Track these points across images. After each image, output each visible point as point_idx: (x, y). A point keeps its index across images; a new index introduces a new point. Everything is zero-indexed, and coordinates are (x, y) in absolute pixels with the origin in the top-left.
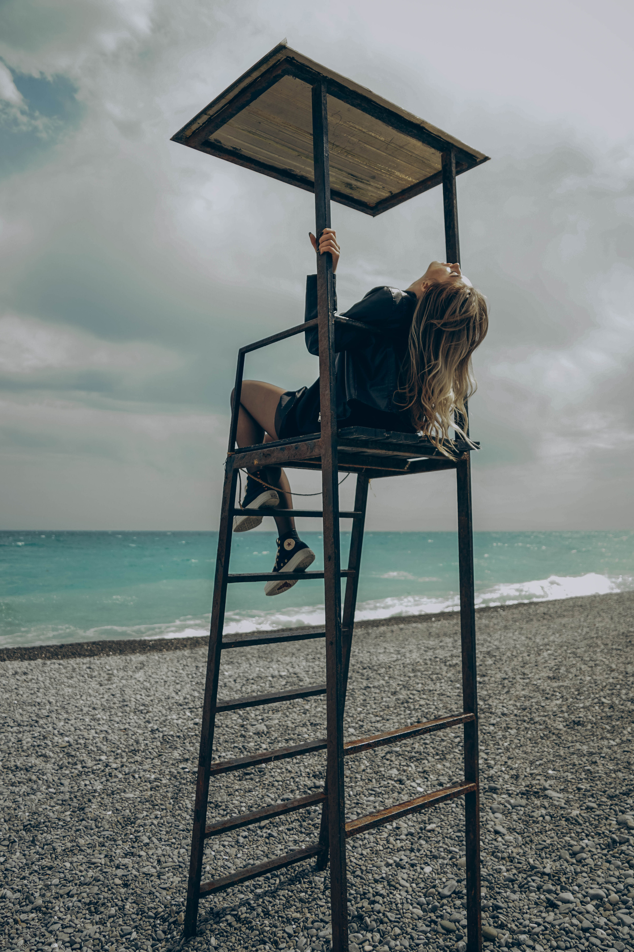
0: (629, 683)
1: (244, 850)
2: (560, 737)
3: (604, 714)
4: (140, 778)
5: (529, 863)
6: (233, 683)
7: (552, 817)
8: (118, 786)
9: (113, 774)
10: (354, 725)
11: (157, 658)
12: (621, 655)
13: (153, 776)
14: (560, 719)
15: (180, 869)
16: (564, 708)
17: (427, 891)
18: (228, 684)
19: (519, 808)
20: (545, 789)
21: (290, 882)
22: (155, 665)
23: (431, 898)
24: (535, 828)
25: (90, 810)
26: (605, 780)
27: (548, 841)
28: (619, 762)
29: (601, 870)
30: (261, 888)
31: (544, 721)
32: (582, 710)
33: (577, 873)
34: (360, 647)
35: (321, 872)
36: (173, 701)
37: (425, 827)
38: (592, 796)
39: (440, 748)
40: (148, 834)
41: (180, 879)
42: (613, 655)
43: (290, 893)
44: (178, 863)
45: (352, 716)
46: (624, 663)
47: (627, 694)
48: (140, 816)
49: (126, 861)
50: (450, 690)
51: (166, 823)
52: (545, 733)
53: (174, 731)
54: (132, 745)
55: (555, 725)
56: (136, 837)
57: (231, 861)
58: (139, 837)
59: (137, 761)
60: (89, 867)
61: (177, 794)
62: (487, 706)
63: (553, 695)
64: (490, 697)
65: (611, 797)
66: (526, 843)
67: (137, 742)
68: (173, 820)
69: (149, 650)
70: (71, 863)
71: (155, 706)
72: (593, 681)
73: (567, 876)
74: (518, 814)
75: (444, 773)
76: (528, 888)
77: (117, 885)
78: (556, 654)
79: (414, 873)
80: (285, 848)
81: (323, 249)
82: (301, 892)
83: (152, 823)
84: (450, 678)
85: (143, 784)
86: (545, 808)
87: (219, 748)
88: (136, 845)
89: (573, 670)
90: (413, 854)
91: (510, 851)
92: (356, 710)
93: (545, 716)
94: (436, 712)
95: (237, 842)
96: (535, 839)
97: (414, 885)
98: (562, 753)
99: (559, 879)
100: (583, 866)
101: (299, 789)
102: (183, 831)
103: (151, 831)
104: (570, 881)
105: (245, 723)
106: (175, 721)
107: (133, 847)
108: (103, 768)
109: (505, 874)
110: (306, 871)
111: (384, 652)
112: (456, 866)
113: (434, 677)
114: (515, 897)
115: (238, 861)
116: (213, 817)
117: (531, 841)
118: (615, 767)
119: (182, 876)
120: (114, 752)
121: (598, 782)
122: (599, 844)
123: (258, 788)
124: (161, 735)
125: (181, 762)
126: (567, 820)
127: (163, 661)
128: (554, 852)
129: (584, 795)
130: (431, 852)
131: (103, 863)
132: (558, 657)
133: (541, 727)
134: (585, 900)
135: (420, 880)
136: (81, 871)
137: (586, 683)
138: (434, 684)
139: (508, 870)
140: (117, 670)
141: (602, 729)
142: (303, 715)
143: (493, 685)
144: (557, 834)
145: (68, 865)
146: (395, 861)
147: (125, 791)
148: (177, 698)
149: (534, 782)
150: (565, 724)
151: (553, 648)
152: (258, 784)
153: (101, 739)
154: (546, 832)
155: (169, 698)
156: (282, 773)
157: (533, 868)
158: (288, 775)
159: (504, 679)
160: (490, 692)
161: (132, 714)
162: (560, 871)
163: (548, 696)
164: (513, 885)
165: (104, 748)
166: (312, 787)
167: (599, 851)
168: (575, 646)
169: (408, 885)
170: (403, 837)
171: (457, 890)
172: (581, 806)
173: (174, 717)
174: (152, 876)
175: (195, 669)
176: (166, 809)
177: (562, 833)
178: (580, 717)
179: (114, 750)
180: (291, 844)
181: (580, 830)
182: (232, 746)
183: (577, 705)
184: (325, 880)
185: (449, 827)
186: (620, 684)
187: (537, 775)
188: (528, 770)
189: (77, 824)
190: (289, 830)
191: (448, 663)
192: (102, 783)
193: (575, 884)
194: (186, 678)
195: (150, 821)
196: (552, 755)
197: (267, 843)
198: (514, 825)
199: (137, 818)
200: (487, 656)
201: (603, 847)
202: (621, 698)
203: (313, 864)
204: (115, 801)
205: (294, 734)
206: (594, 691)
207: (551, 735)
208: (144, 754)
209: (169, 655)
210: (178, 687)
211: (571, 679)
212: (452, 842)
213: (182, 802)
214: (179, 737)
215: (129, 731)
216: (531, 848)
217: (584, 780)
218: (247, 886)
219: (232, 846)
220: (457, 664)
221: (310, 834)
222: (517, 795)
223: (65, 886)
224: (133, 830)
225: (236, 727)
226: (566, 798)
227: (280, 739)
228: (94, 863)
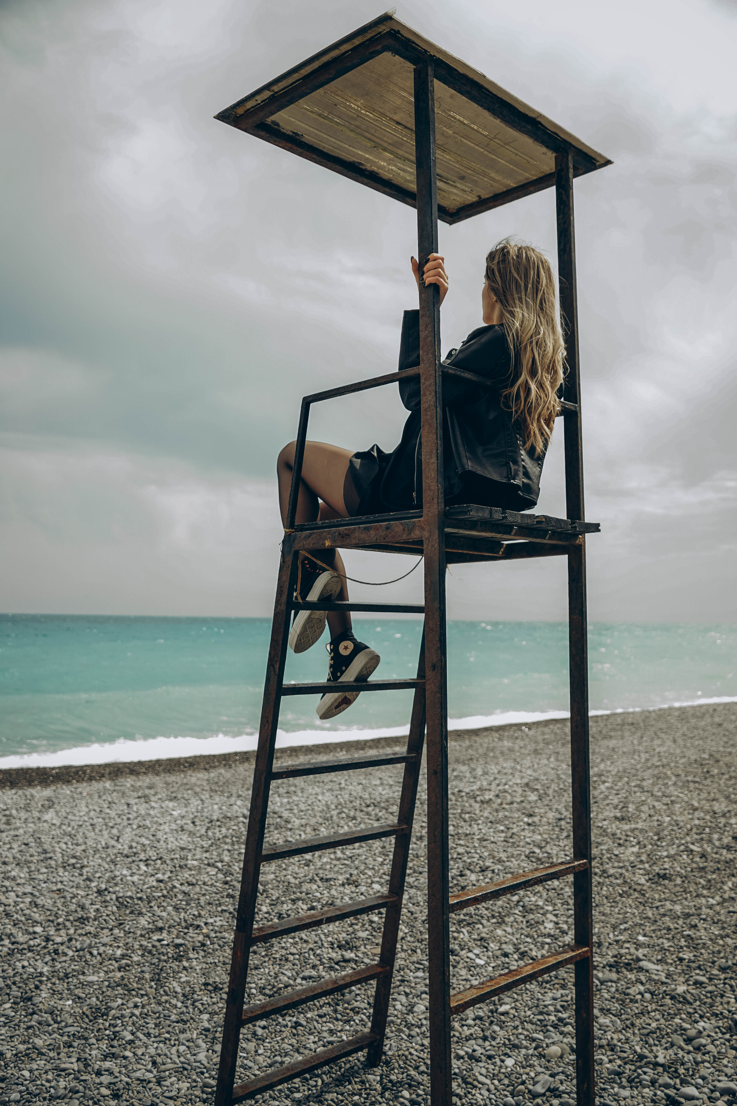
0: (720, 825)
1: (265, 1044)
2: (644, 895)
3: (695, 865)
4: (100, 954)
5: (636, 1052)
6: (192, 825)
7: (652, 994)
8: (73, 967)
9: (60, 951)
10: (377, 879)
11: (68, 792)
12: (701, 790)
13: (119, 952)
14: (641, 872)
15: (185, 1072)
16: (644, 858)
17: (514, 1089)
18: (185, 827)
19: (609, 984)
20: (639, 960)
21: (337, 1083)
22: (69, 802)
23: (521, 1097)
24: (634, 1008)
25: (41, 999)
26: (711, 947)
27: (654, 1025)
28: (725, 925)
29: (726, 1059)
30: (299, 1092)
31: (621, 874)
32: (666, 859)
33: (697, 1063)
34: (347, 777)
35: (375, 1069)
36: (115, 851)
37: (497, 1009)
38: (699, 968)
39: (495, 908)
40: (130, 1028)
41: (189, 1085)
42: (691, 789)
43: (340, 1097)
44: (180, 1065)
45: (373, 869)
46: (708, 800)
47: (720, 839)
48: (114, 1005)
49: (107, 1064)
50: (492, 834)
51: (150, 1013)
52: (624, 889)
53: (132, 891)
54: (76, 911)
55: (635, 879)
56: (114, 1033)
57: (251, 1058)
58: (118, 1032)
59: (90, 933)
60: (58, 1075)
61: (159, 975)
62: (546, 855)
63: (626, 840)
64: (547, 843)
65: (723, 969)
66: (627, 1027)
67: (83, 908)
68: (160, 1009)
69: (52, 782)
70: (31, 1071)
71: (91, 858)
72: (673, 823)
73: (686, 1067)
74: (609, 991)
75: (507, 940)
76: (640, 1082)
77: (104, 1097)
78: (617, 788)
79: (493, 1067)
80: (320, 1040)
81: (429, 279)
82: (354, 1094)
83: (133, 1015)
84: (487, 818)
85: (106, 963)
86: (642, 984)
87: (203, 913)
88: (115, 1043)
89: (645, 808)
90: (487, 1043)
91: (609, 1037)
92: (375, 860)
93: (621, 868)
94: (481, 862)
95: (255, 1034)
96: (637, 1022)
97: (496, 1082)
98: (650, 914)
99: (676, 1071)
100: (704, 1054)
101: (322, 964)
102: (177, 1022)
103: (133, 1024)
104: (691, 1073)
105: (228, 879)
106: (129, 878)
107: (113, 1046)
108: (44, 944)
109: (608, 1066)
110: (356, 1068)
111: (382, 784)
112: (544, 1057)
113: (467, 816)
114: (626, 1093)
115: (260, 1059)
116: (214, 1004)
117: (633, 1024)
118: (721, 932)
119: (190, 1080)
120: (52, 921)
121: (703, 951)
122: (719, 1027)
123: (266, 964)
124: (114, 897)
125: (153, 932)
126: (673, 998)
127: (79, 796)
128: (663, 1038)
129: (688, 966)
130: (509, 1040)
131: (76, 1069)
132: (621, 792)
133: (618, 881)
134: (713, 1095)
135: (502, 1076)
136: (48, 1081)
137: (665, 824)
138: (470, 826)
139: (610, 1061)
140: (17, 810)
141: (696, 884)
142: (306, 868)
143: (546, 827)
144: (663, 1015)
145: (27, 1074)
146: (467, 1053)
147: (83, 973)
148: (119, 846)
149: (623, 951)
150: (647, 877)
151: (610, 780)
152: (267, 959)
153: (28, 905)
154: (649, 1013)
155: (108, 848)
156: (296, 943)
157: (641, 1057)
158: (305, 945)
159: (560, 819)
160: (545, 836)
161: (61, 871)
162: (676, 1061)
163: (621, 842)
164: (620, 1079)
165: (37, 917)
166: (340, 961)
167: (720, 1035)
168: (639, 777)
169: (488, 1082)
170: (470, 1022)
171: (552, 1087)
172: (687, 980)
173: (125, 872)
174: (150, 1082)
175: (125, 807)
176: (147, 995)
177: (669, 1014)
178: (665, 869)
179: (51, 918)
180: (325, 1034)
181: (691, 1011)
182: (219, 909)
183: (659, 854)
184: (381, 1079)
185: (526, 1009)
186: (710, 827)
187: (624, 942)
188: (611, 935)
189: (26, 1020)
190: (320, 1016)
191: (478, 799)
192: (46, 963)
193: (697, 1076)
194: (119, 820)
195: (128, 1011)
196: (638, 918)
197: (294, 1035)
198: (607, 1005)
199: (109, 1007)
200: (527, 789)
201: (724, 1030)
202: (714, 844)
203: (362, 1059)
204: (72, 987)
205: (301, 893)
206: (678, 835)
207: (632, 891)
208: (97, 923)
209: (84, 788)
210: (115, 831)
211: (645, 821)
212: (534, 1027)
213: (167, 984)
214: (140, 899)
215: (66, 893)
216: (634, 1034)
217: (685, 949)
218: (280, 1091)
219: (249, 1040)
220: (490, 800)
221: (349, 1021)
222: (604, 967)
223: (30, 1101)
224: (107, 1024)
225: (218, 884)
226: (666, 971)
227: (283, 899)
228: (64, 1070)
